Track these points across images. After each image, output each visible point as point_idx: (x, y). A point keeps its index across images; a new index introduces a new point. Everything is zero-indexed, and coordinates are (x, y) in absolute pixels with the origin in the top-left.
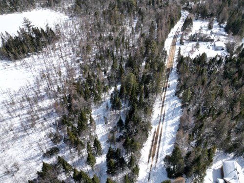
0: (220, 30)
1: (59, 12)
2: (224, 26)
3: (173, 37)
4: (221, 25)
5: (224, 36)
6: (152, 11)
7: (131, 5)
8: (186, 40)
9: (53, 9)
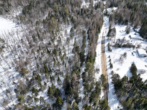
0: (135, 34)
1: (9, 20)
2: (138, 30)
3: (101, 43)
4: (135, 30)
5: (141, 40)
6: (82, 21)
7: (65, 14)
8: (112, 46)
9: (4, 17)
